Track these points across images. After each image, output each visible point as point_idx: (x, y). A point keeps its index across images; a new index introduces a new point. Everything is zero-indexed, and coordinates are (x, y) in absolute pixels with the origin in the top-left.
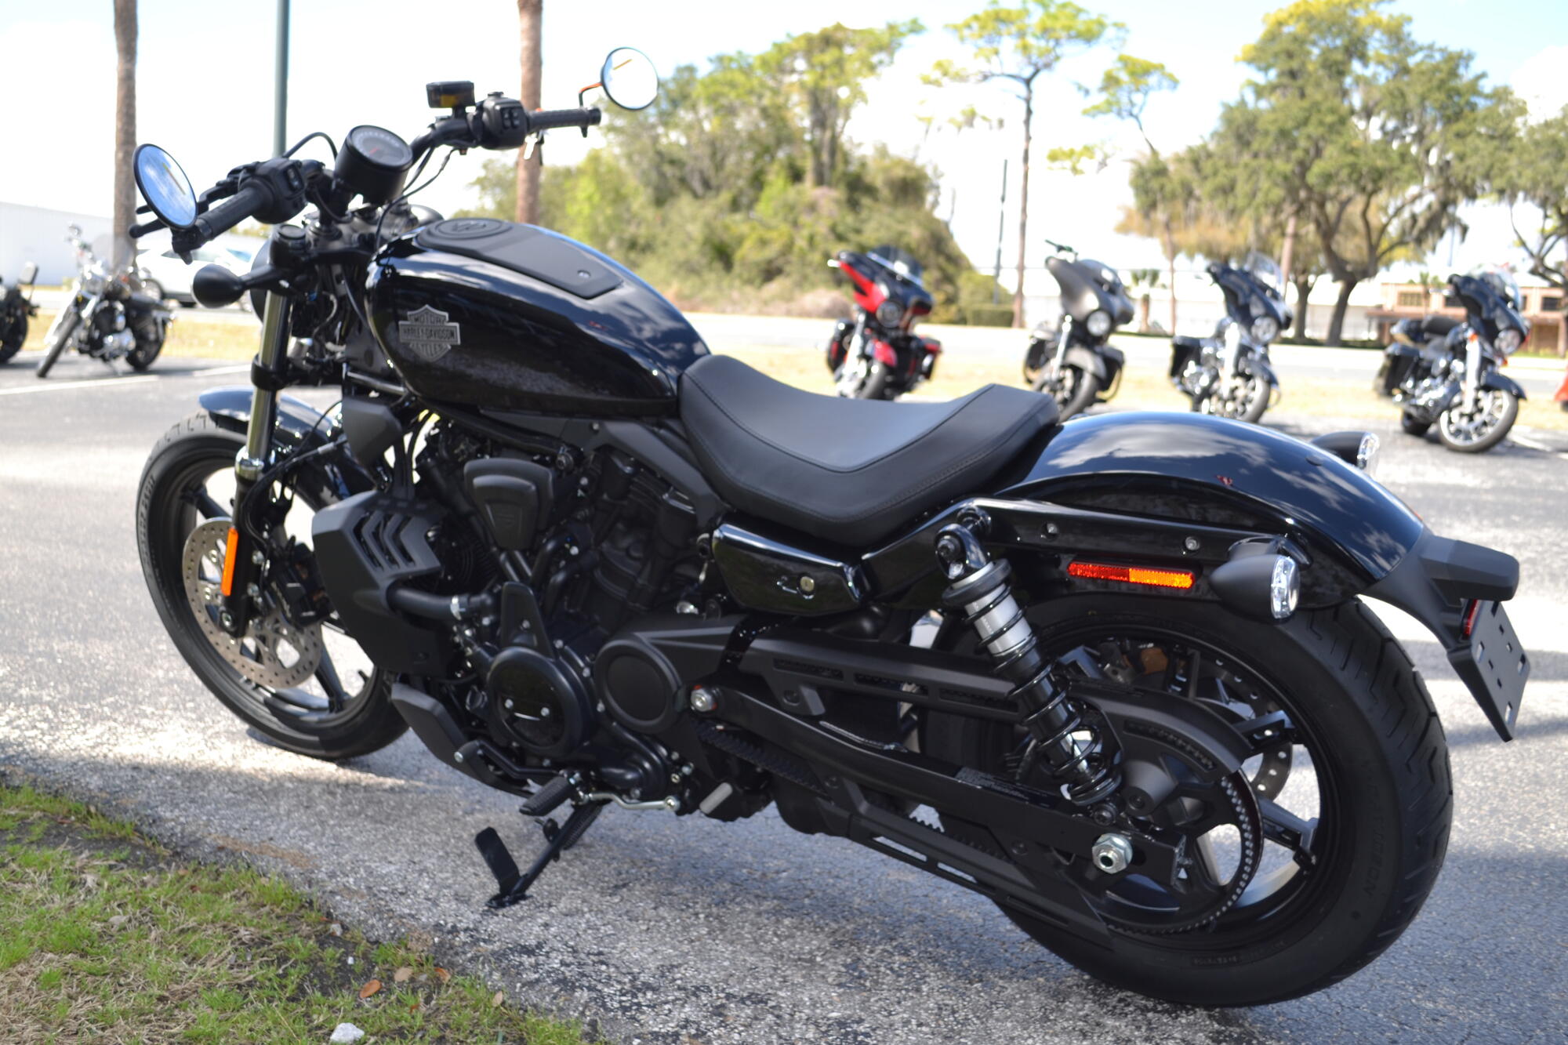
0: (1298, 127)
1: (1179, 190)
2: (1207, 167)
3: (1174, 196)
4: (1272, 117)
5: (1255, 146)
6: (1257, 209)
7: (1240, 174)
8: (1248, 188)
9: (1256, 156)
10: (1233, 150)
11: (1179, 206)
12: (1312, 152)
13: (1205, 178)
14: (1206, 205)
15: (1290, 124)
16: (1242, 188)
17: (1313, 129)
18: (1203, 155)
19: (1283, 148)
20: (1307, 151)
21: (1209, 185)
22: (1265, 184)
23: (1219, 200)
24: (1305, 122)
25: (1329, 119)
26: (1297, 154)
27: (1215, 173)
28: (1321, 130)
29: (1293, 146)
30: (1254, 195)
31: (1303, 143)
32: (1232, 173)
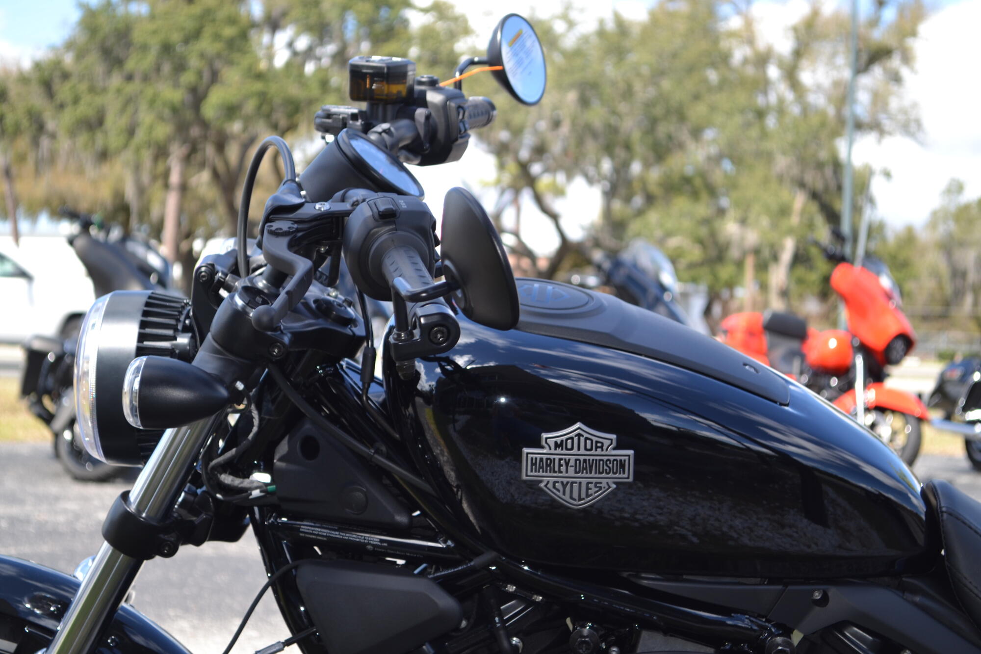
0: (187, 41)
1: (25, 123)
2: (64, 92)
3: (17, 131)
4: (151, 27)
5: (131, 64)
6: (138, 150)
7: (112, 104)
8: (124, 121)
9: (130, 78)
10: (99, 69)
11: (23, 143)
12: (206, 76)
13: (62, 106)
14: (64, 144)
15: (176, 37)
16: (115, 122)
17: (206, 45)
18: (57, 74)
19: (167, 68)
20: (200, 74)
21: (68, 116)
22: (146, 117)
23: (83, 138)
24: (195, 35)
25: (229, 32)
26: (188, 78)
27: (76, 101)
28: (218, 47)
29: (180, 67)
30: (131, 132)
31: (194, 62)
32: (99, 100)
